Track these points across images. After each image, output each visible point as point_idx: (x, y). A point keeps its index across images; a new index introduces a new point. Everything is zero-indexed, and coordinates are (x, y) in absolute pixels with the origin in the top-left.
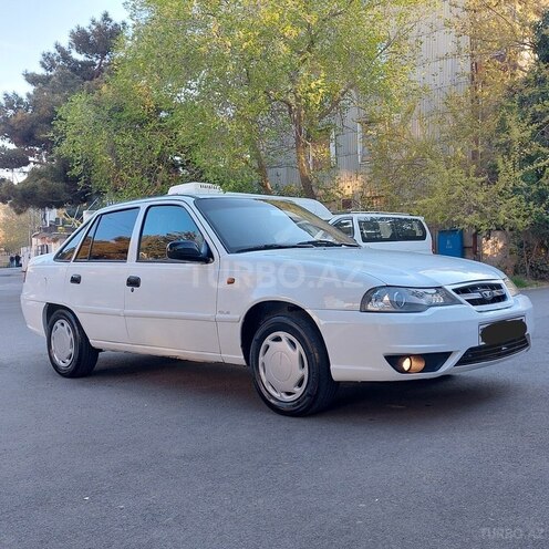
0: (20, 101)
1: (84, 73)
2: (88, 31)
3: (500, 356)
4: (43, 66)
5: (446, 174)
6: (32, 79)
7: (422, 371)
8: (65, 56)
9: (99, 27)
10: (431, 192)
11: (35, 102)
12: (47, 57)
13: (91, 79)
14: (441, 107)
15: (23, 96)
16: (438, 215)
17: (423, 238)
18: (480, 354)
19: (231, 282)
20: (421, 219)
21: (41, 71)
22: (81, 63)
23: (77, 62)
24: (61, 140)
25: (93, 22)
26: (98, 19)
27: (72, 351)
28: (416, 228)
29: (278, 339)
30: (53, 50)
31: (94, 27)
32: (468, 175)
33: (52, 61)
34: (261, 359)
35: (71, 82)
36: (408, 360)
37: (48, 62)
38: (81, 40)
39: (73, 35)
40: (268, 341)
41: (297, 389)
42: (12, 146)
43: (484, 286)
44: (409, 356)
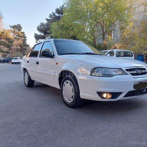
0: (44, 24)
1: (58, 18)
2: (59, 9)
3: (142, 94)
4: (50, 17)
5: (139, 40)
6: (47, 20)
7: (110, 98)
8: (54, 15)
9: (61, 8)
10: (135, 45)
11: (47, 25)
12: (50, 15)
13: (59, 20)
14: (140, 24)
15: (44, 23)
16: (136, 51)
17: (132, 56)
18: (134, 93)
19: (57, 64)
20: (132, 52)
21: (49, 18)
22: (58, 16)
23: (57, 16)
24: (51, 33)
25: (60, 7)
26: (61, 6)
27: (28, 80)
28: (130, 54)
29: (67, 83)
30: (52, 13)
31: (60, 8)
32: (145, 41)
33: (51, 16)
34: (63, 88)
35: (55, 20)
36: (105, 94)
37: (50, 16)
38: (58, 11)
39: (56, 10)
40: (65, 83)
41: (71, 99)
42: (43, 34)
43: (139, 69)
44: (106, 93)
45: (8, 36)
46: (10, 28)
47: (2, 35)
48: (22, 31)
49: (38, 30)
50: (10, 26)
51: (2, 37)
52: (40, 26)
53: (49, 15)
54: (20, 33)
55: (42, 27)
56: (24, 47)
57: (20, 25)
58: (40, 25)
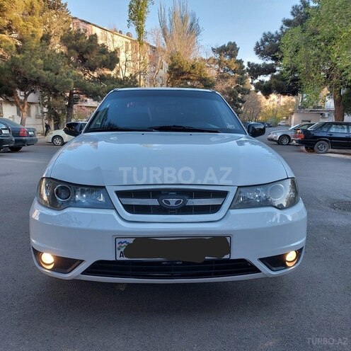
4: (293, 14)
8: (306, 5)
12: (295, 8)
33: (298, 10)
37: (295, 11)
45: (202, 74)
46: (212, 55)
47: (192, 71)
48: (238, 58)
49: (257, 53)
50: (213, 50)
51: (192, 78)
52: (262, 41)
53: (291, 9)
54: (232, 63)
55: (267, 43)
56: (240, 96)
57: (234, 44)
58: (263, 38)
